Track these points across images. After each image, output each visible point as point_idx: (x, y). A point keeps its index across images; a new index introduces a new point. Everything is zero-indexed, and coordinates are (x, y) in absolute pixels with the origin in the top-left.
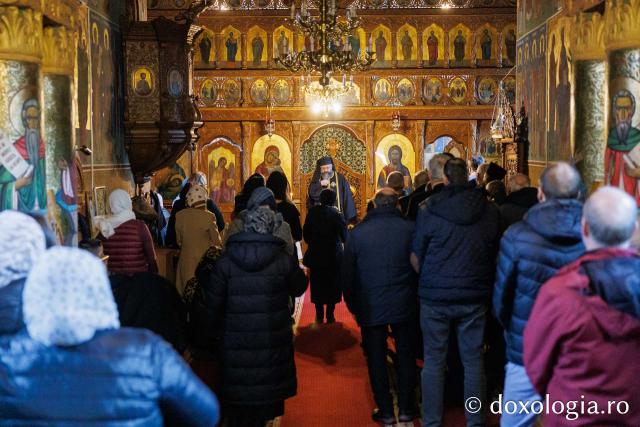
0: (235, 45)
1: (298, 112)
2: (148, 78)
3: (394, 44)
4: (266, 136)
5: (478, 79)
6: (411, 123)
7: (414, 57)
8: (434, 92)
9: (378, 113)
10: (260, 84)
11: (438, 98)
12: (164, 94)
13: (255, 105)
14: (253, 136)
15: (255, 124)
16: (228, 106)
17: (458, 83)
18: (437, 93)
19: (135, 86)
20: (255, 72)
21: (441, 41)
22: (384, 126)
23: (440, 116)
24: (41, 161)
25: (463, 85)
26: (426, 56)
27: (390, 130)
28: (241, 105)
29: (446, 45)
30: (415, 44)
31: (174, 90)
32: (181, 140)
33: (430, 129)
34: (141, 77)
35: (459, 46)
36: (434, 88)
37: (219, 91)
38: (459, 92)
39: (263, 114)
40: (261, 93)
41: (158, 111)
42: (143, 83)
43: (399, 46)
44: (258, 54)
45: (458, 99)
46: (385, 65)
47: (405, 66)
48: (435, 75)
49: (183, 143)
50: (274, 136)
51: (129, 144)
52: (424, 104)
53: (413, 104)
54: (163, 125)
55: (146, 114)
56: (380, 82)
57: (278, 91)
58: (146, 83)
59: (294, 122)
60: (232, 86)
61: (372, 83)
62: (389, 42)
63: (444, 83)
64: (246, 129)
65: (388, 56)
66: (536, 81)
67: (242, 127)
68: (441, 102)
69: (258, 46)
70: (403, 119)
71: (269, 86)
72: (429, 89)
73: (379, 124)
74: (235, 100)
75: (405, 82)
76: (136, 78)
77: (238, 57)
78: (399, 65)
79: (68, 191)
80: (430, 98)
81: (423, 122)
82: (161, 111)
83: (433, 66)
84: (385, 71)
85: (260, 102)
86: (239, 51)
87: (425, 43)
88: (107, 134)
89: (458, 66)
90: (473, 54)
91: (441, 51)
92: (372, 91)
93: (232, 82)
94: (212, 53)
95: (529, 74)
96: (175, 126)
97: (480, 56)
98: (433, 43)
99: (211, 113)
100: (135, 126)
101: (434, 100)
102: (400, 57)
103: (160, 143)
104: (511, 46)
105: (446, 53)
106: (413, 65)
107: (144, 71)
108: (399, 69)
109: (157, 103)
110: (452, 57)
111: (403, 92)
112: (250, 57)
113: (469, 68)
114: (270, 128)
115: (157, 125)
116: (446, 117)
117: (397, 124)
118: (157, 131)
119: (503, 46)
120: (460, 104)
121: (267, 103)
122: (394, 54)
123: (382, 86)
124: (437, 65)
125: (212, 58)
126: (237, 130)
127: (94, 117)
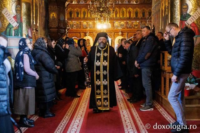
0: (79, 13)
1: (95, 30)
2: (55, 15)
3: (120, 13)
4: (86, 36)
5: (141, 22)
6: (124, 33)
7: (124, 16)
8: (130, 25)
9: (115, 31)
10: (85, 23)
11: (131, 27)
12: (59, 20)
13: (84, 28)
14: (83, 36)
15: (83, 33)
16: (77, 29)
17: (136, 23)
18: (131, 25)
19: (51, 18)
20: (84, 20)
21: (132, 12)
22: (117, 34)
23: (132, 31)
24: (21, 23)
25: (137, 23)
26: (128, 16)
27: (118, 35)
28: (80, 28)
29: (133, 13)
30: (125, 13)
31: (62, 19)
32: (63, 32)
33: (129, 35)
34: (53, 15)
35: (137, 14)
36: (130, 24)
37: (74, 25)
38: (136, 25)
39: (86, 31)
40: (85, 25)
41: (57, 24)
42: (53, 17)
43: (121, 14)
44: (84, 15)
45: (136, 27)
46: (117, 18)
47: (122, 18)
48: (130, 21)
49: (64, 33)
50: (88, 37)
51: (50, 33)
52: (127, 28)
53: (125, 28)
54: (59, 28)
55: (54, 25)
56: (116, 23)
57: (89, 25)
58: (54, 17)
59: (94, 33)
60: (78, 23)
61: (114, 23)
62: (118, 12)
63: (132, 23)
64: (81, 34)
65: (118, 16)
66: (157, 17)
67: (80, 34)
68: (132, 28)
69: (84, 13)
70: (122, 32)
71: (87, 23)
72: (129, 24)
73: (116, 33)
74: (79, 27)
75: (122, 23)
76: (52, 15)
77: (79, 16)
78: (121, 18)
79: (30, 35)
80: (129, 27)
81: (127, 33)
82: (58, 24)
83: (130, 19)
84: (117, 20)
85: (85, 27)
86: (79, 15)
87: (128, 12)
88: (43, 28)
89: (136, 19)
90: (140, 15)
91: (132, 15)
92: (114, 25)
93: (77, 22)
94: (73, 15)
95: (155, 16)
96: (62, 28)
97: (142, 16)
98: (130, 13)
99: (72, 30)
100: (51, 28)
101: (130, 27)
102: (121, 16)
103: (58, 33)
104: (150, 14)
105: (133, 15)
106: (124, 18)
107: (54, 13)
108: (121, 19)
109: (57, 22)
110: (135, 16)
111: (122, 25)
112: (82, 16)
113: (139, 19)
114: (87, 34)
115: (57, 28)
116: (133, 32)
117: (120, 33)
118: (57, 29)
119: (148, 13)
120: (137, 28)
121: (87, 28)
122: (120, 15)
123: (117, 23)
124: (131, 18)
125: (72, 16)
126: (79, 35)
127: (39, 23)
